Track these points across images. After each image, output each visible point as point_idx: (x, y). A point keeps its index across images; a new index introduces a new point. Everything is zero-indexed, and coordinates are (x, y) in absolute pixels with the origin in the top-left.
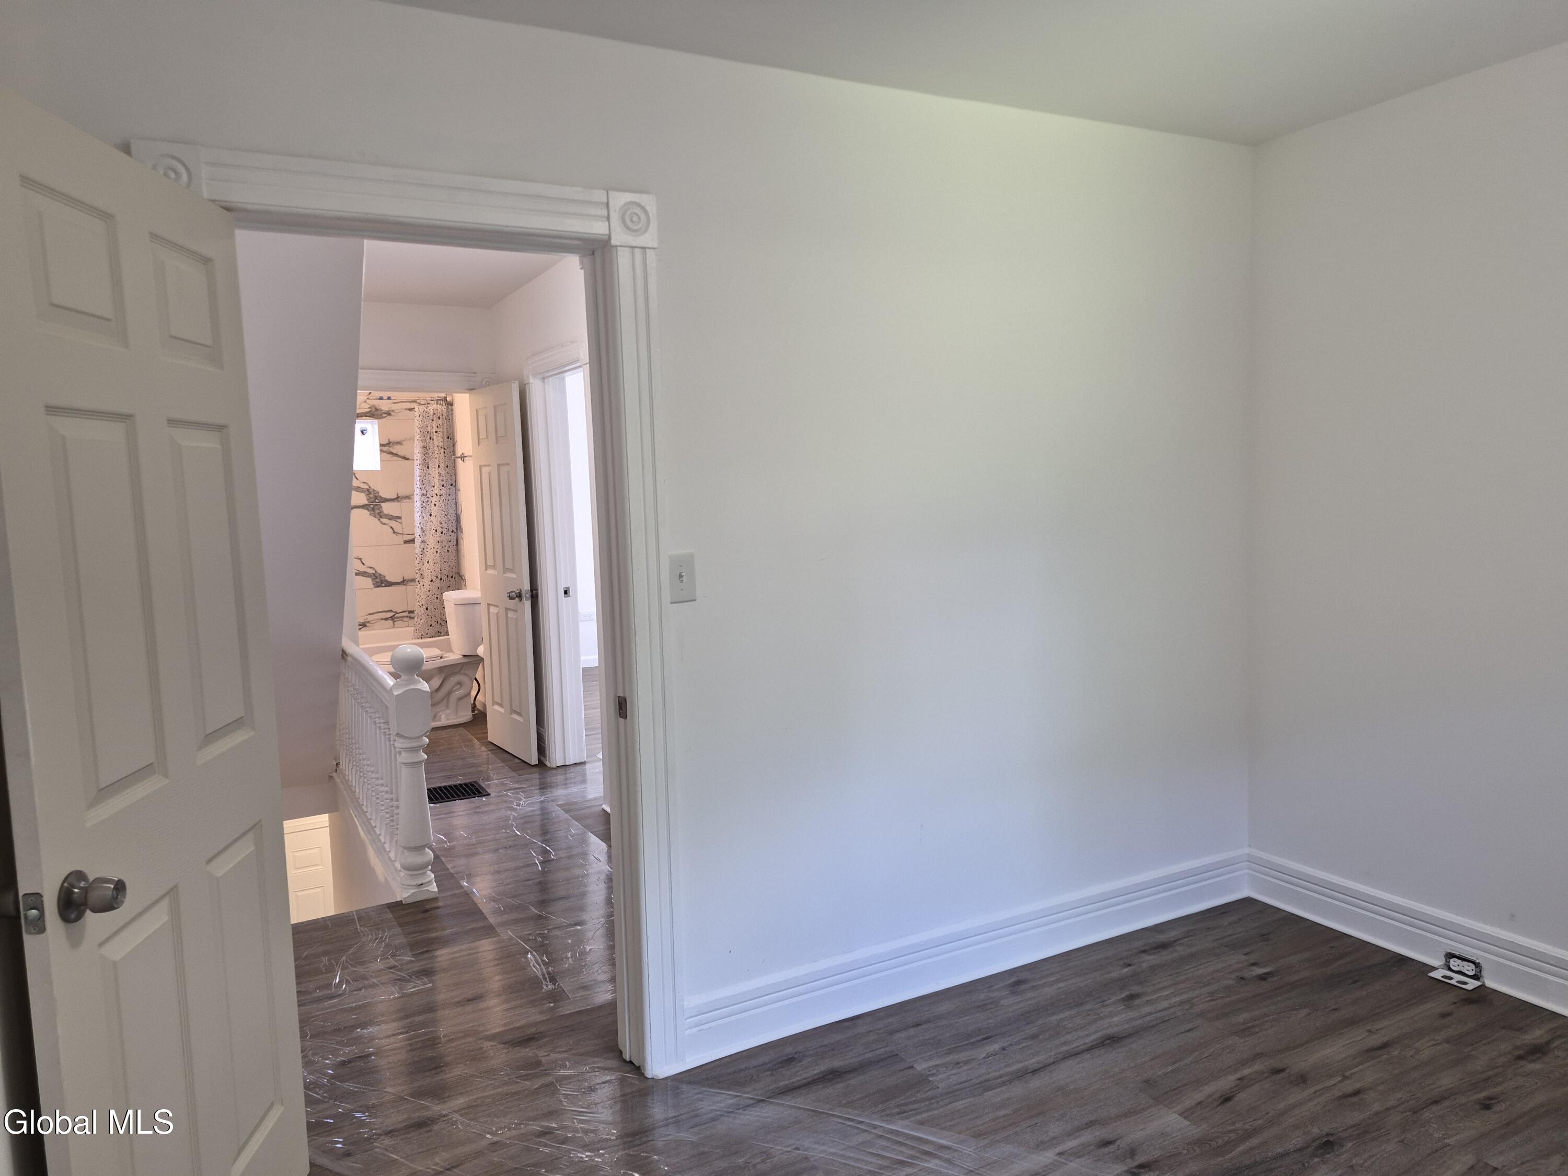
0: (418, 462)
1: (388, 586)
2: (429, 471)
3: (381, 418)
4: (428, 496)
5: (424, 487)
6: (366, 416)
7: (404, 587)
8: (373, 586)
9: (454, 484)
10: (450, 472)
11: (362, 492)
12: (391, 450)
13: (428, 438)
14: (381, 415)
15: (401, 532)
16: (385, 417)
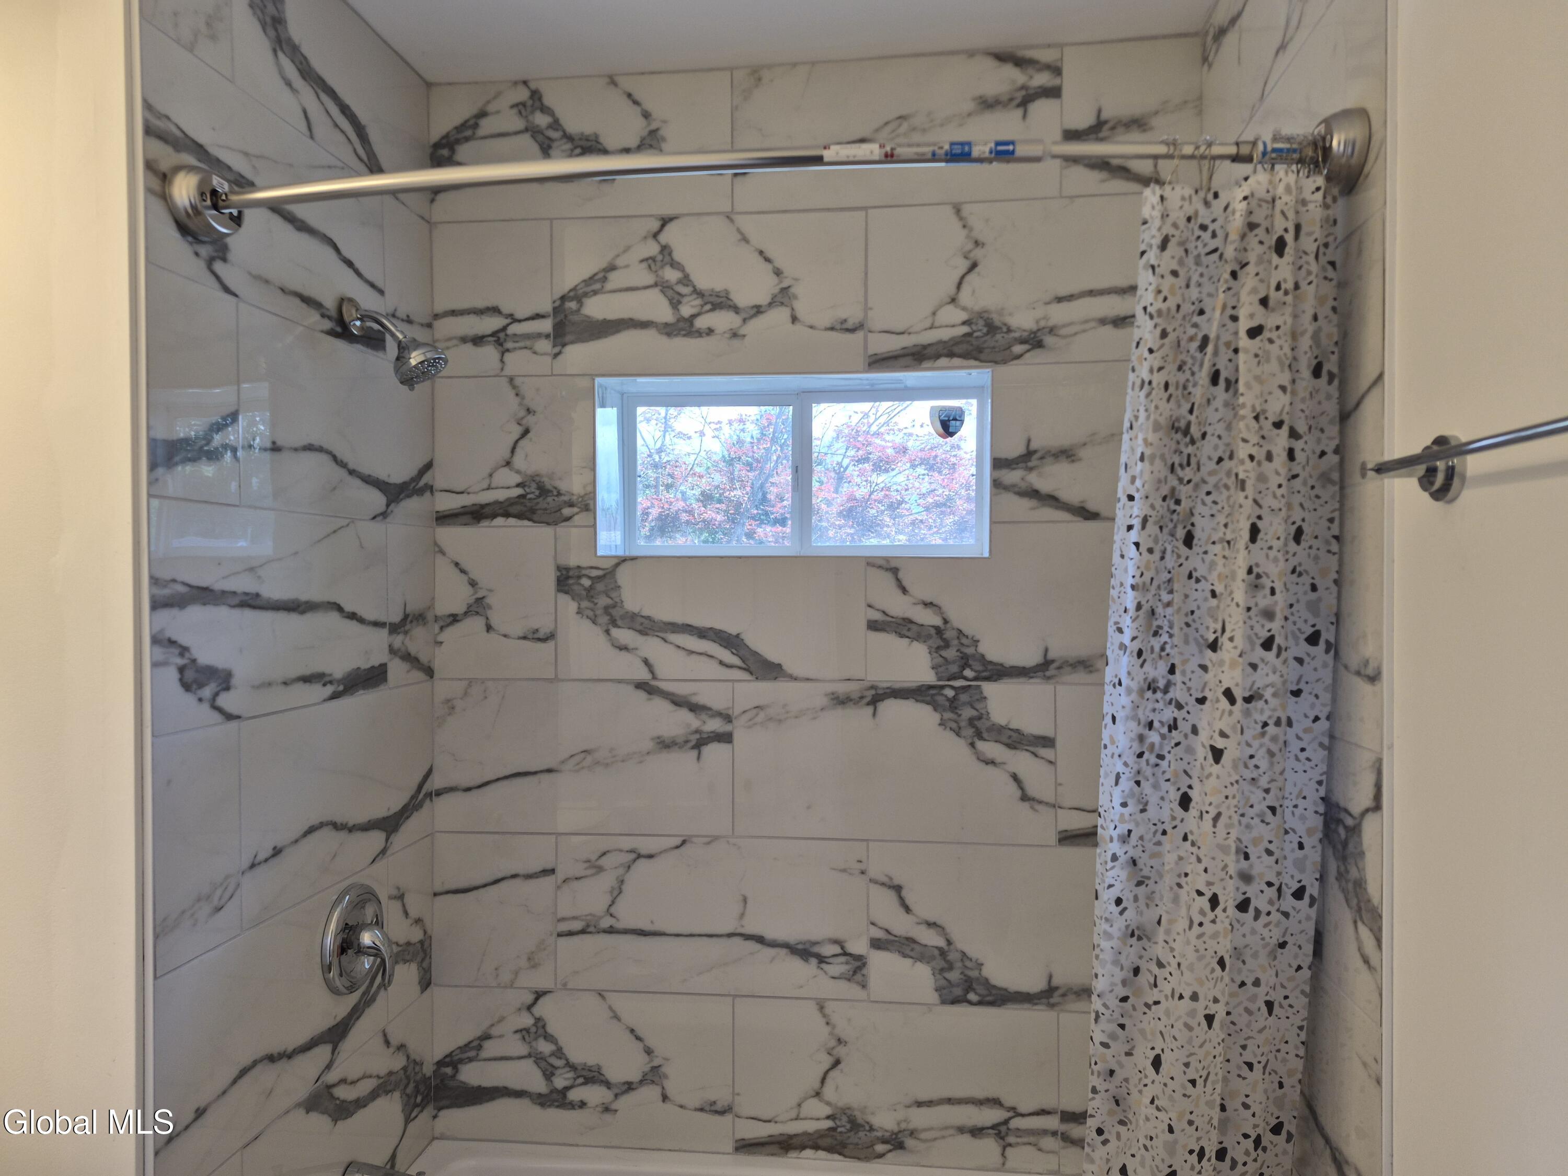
1: (991, 1004)
3: (1005, 362)
6: (951, 355)
8: (934, 997)
11: (918, 638)
12: (1032, 478)
13: (1204, 376)
14: (1009, 347)
15: (1049, 796)
16: (1019, 357)
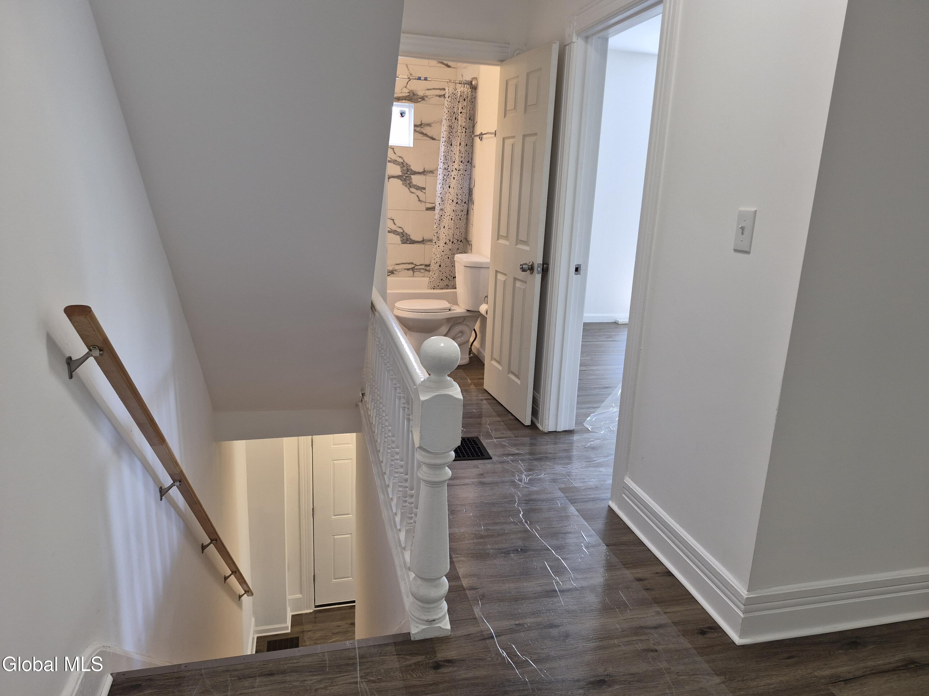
0: (444, 139)
1: (412, 243)
2: (452, 148)
3: (417, 103)
4: (449, 170)
5: (446, 162)
6: (405, 100)
7: (423, 245)
8: (400, 243)
9: (470, 161)
10: (468, 150)
11: (398, 164)
12: (422, 130)
13: (454, 118)
14: (417, 99)
15: (424, 200)
16: (420, 102)
